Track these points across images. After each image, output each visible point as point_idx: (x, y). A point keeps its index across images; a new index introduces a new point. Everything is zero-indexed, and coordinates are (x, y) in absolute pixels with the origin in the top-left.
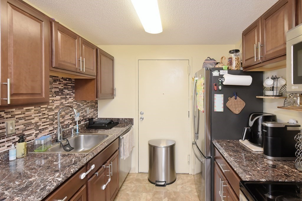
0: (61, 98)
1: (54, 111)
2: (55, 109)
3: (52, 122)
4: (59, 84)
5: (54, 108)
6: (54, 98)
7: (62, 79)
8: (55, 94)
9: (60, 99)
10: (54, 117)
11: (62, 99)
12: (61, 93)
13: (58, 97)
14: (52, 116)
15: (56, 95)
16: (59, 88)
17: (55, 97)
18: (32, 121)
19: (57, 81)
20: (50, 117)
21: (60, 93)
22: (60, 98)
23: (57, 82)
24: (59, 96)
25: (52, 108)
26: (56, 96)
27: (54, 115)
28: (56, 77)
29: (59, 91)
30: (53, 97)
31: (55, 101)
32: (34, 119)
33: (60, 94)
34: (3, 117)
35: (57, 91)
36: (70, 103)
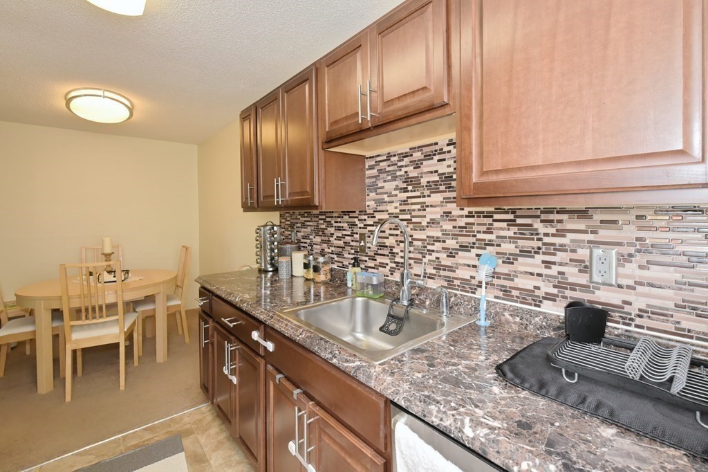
0: (444, 198)
1: (424, 230)
2: (427, 227)
3: (420, 256)
4: (439, 161)
5: (424, 223)
6: (426, 200)
7: (448, 145)
8: (428, 189)
9: (442, 202)
10: (426, 247)
11: (446, 202)
12: (444, 184)
13: (437, 198)
14: (419, 243)
15: (431, 193)
16: (439, 172)
17: (429, 196)
18: (385, 240)
19: (434, 155)
20: (415, 243)
21: (441, 185)
22: (442, 200)
23: (434, 157)
24: (439, 194)
25: (420, 223)
26: (432, 195)
27: (426, 240)
28: (431, 145)
29: (438, 181)
30: (424, 197)
31: (427, 206)
32: (387, 238)
33: (442, 188)
34: (357, 225)
35: (433, 182)
36: (479, 217)
